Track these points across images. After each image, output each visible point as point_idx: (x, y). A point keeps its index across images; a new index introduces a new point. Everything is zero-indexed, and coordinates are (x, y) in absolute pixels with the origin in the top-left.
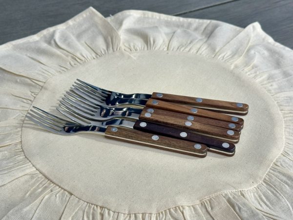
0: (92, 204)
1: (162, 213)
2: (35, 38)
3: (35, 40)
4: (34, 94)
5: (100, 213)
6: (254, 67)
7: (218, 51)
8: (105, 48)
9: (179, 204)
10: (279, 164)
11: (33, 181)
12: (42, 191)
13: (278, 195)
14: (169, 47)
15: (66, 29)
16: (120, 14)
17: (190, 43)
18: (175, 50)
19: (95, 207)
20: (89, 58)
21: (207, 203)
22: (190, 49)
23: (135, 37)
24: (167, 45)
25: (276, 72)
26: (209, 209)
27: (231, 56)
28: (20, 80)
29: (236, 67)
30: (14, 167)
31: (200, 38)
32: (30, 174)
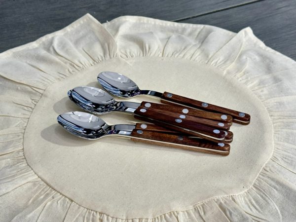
0: (92, 210)
1: (158, 218)
2: (34, 45)
3: (34, 47)
4: (35, 102)
5: (100, 219)
6: (246, 72)
7: (212, 57)
8: (102, 54)
9: (174, 209)
10: (268, 169)
11: (36, 188)
12: (44, 198)
13: (267, 199)
14: (164, 53)
15: (64, 35)
16: (116, 20)
17: (184, 49)
18: (170, 56)
19: (95, 213)
20: (87, 65)
21: (200, 208)
22: (184, 55)
23: (131, 43)
24: (162, 51)
25: (267, 77)
26: (202, 214)
27: (223, 62)
28: (21, 88)
29: (229, 73)
30: (16, 175)
31: (194, 43)
32: (32, 182)
